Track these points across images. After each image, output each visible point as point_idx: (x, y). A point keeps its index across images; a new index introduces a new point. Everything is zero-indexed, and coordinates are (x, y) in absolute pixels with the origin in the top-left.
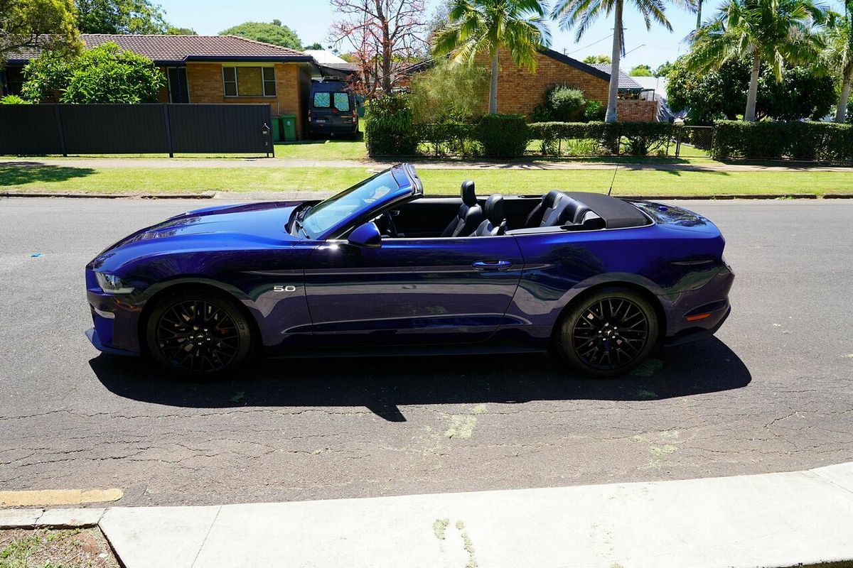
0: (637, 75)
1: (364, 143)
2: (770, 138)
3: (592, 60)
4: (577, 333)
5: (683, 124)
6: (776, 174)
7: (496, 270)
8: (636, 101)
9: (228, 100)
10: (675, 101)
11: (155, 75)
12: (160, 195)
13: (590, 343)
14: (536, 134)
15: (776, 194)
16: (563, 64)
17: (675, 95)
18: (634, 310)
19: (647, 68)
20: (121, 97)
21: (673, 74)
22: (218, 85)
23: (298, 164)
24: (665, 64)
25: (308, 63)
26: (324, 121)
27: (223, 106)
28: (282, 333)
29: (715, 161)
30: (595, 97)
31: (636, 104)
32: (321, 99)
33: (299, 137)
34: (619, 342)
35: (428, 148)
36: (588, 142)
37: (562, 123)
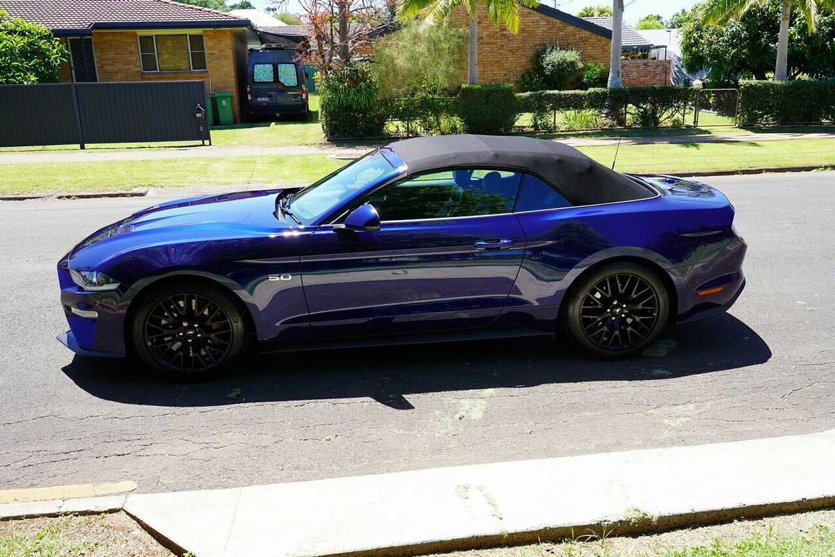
0: (646, 28)
1: (320, 125)
2: (806, 99)
3: (589, 13)
4: (585, 312)
5: (701, 86)
6: (814, 142)
7: (499, 249)
8: (645, 61)
9: (148, 77)
10: (691, 59)
11: (54, 48)
12: (81, 194)
13: (599, 322)
14: (526, 107)
15: (812, 165)
16: (555, 20)
17: (691, 52)
18: (643, 285)
19: (659, 18)
20: (13, 77)
21: (688, 26)
22: (134, 58)
23: (241, 152)
24: (680, 12)
25: (244, 28)
26: (267, 99)
27: (139, 84)
28: (277, 324)
29: (742, 130)
30: (594, 59)
31: (644, 64)
32: (263, 73)
33: (238, 120)
34: (629, 320)
35: (398, 127)
36: (589, 113)
37: (556, 92)
